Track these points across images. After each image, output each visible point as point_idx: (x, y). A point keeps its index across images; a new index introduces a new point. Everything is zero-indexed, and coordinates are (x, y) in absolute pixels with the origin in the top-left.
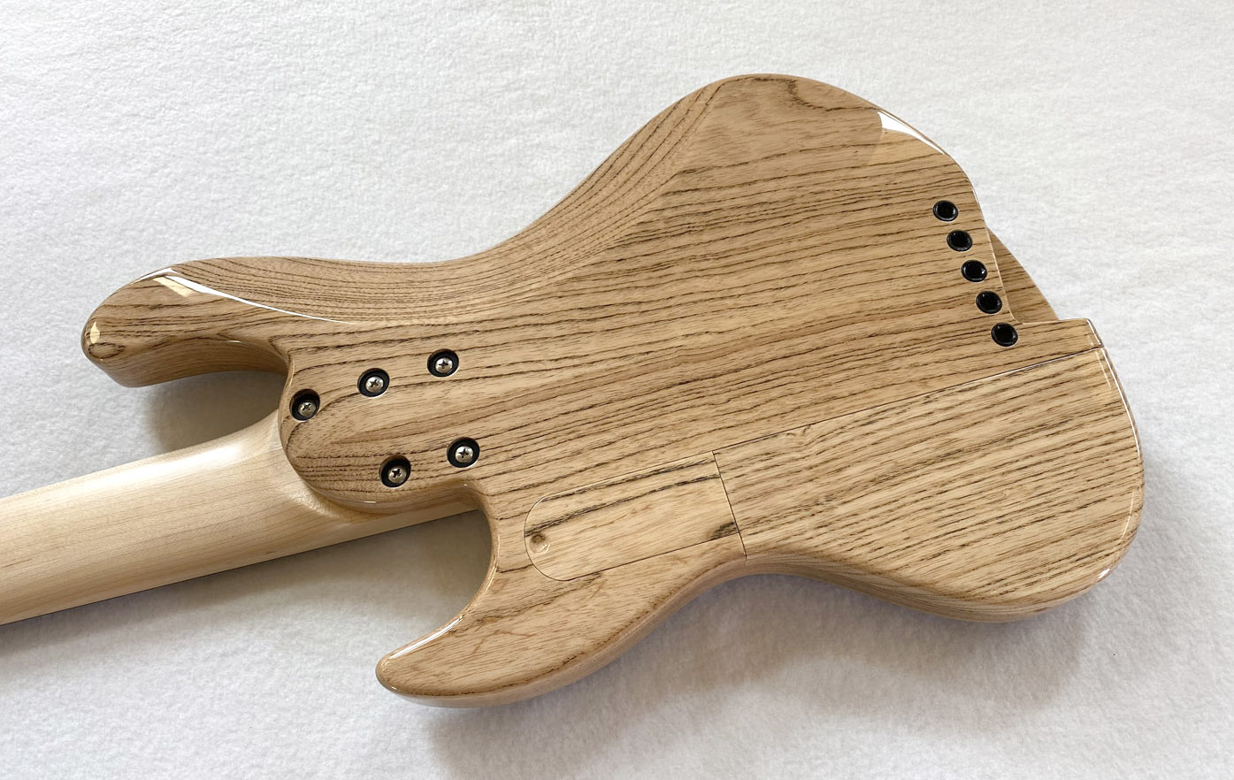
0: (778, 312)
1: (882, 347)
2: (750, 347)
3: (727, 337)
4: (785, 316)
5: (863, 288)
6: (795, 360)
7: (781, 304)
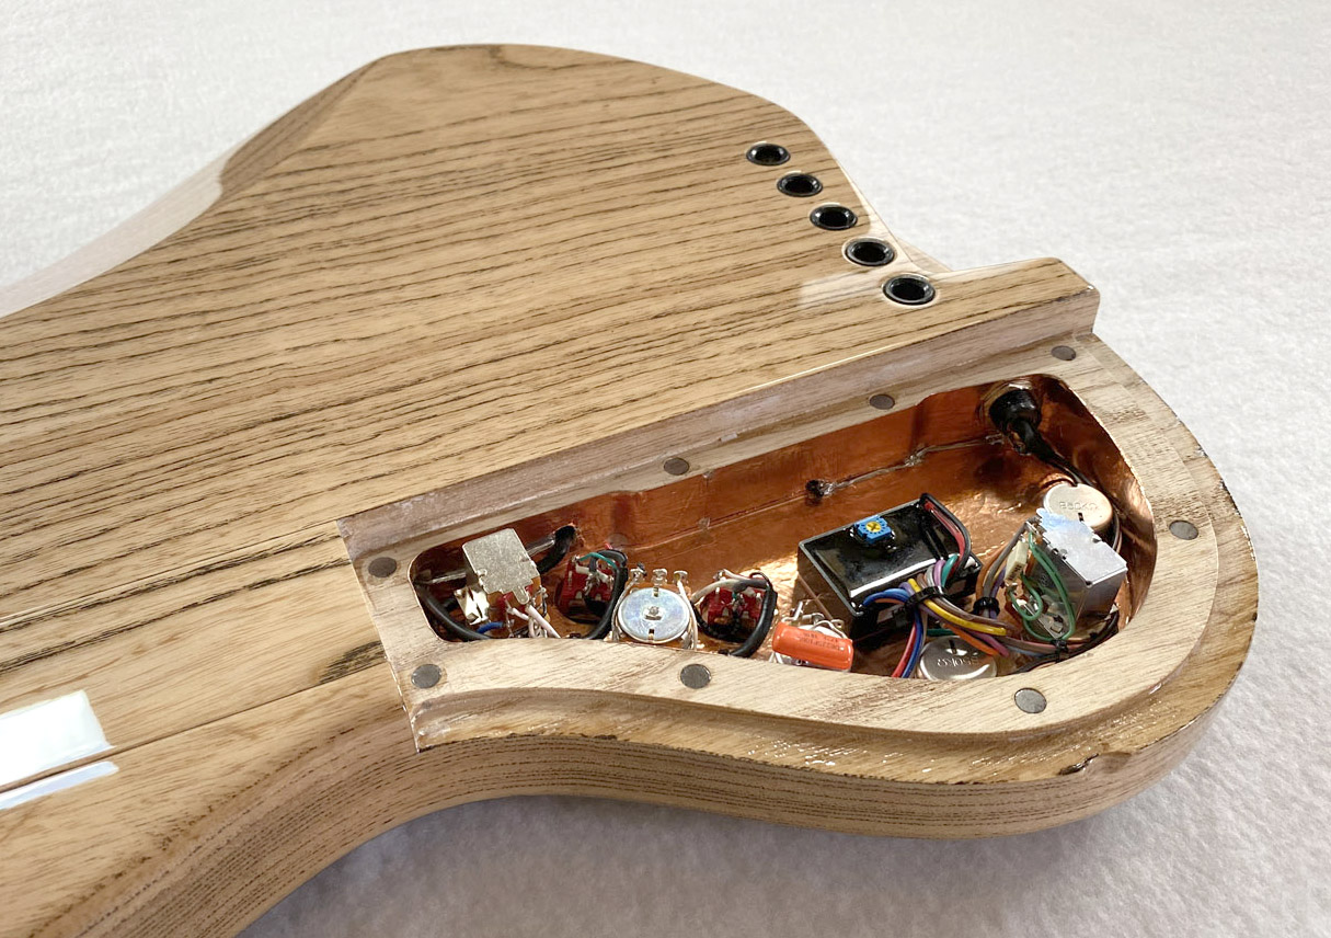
0: (478, 300)
1: (679, 330)
2: (422, 353)
3: (376, 345)
4: (493, 305)
5: (635, 257)
6: (514, 363)
7: (485, 290)
